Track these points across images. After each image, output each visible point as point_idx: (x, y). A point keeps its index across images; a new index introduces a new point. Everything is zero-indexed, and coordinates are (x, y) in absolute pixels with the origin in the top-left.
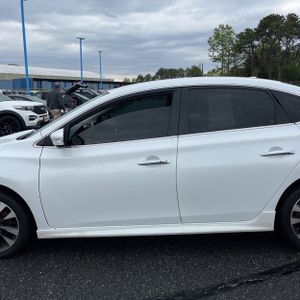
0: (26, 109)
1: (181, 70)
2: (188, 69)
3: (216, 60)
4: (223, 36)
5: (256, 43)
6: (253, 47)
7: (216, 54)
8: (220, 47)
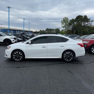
0: (12, 38)
1: (53, 29)
2: (55, 29)
3: (63, 27)
4: (66, 20)
5: (75, 23)
6: (74, 24)
7: (63, 25)
8: (65, 24)
